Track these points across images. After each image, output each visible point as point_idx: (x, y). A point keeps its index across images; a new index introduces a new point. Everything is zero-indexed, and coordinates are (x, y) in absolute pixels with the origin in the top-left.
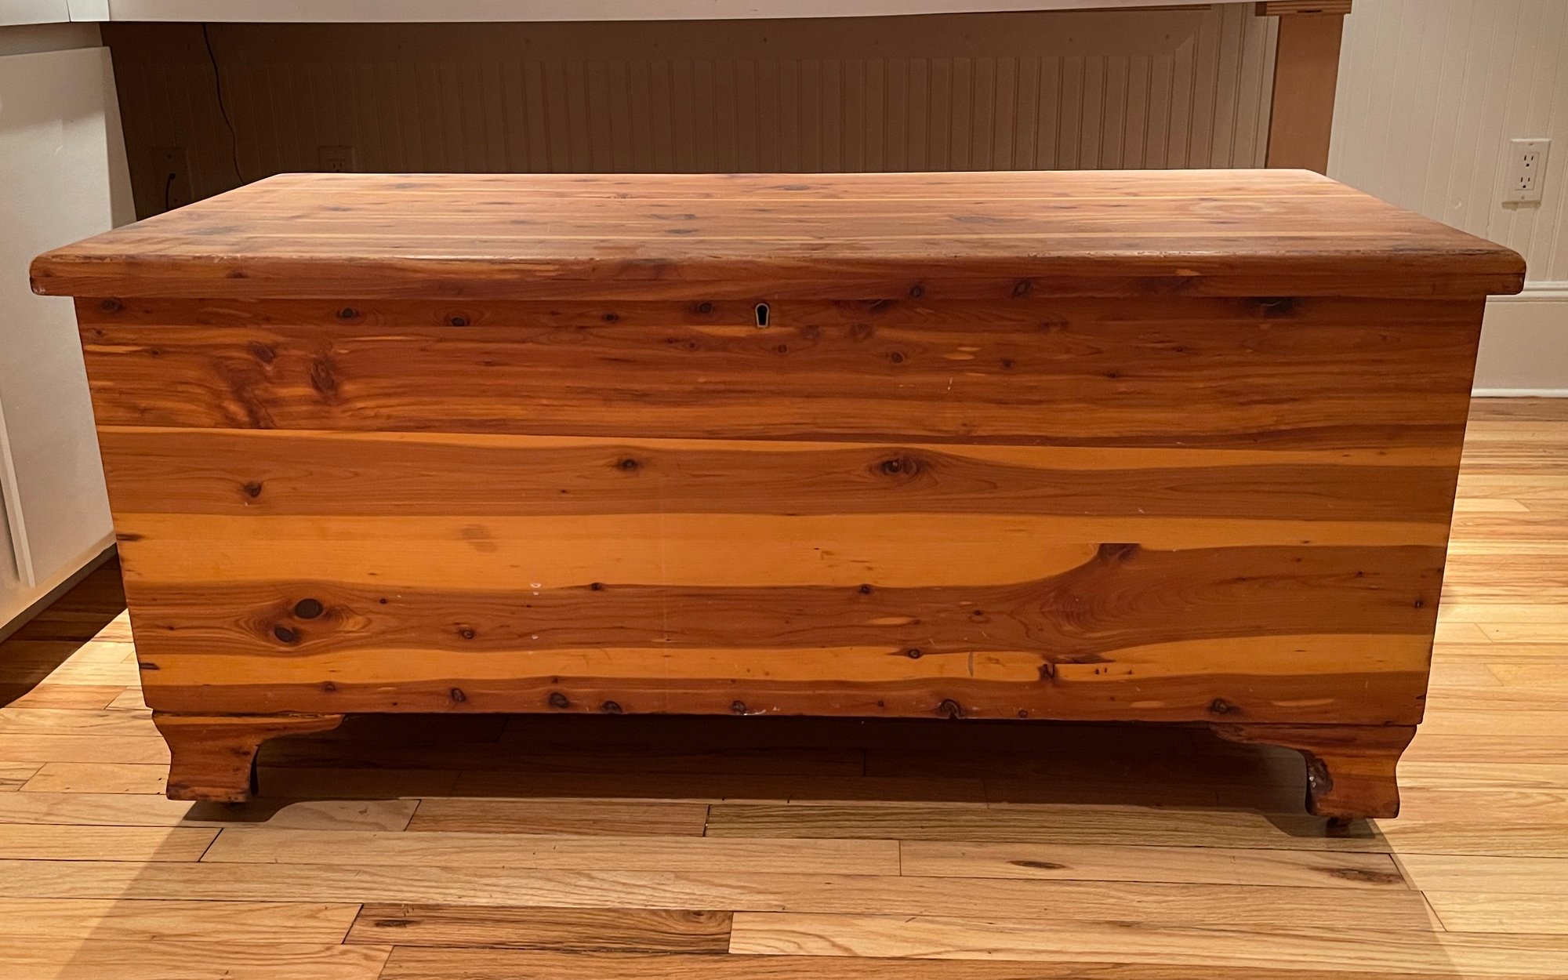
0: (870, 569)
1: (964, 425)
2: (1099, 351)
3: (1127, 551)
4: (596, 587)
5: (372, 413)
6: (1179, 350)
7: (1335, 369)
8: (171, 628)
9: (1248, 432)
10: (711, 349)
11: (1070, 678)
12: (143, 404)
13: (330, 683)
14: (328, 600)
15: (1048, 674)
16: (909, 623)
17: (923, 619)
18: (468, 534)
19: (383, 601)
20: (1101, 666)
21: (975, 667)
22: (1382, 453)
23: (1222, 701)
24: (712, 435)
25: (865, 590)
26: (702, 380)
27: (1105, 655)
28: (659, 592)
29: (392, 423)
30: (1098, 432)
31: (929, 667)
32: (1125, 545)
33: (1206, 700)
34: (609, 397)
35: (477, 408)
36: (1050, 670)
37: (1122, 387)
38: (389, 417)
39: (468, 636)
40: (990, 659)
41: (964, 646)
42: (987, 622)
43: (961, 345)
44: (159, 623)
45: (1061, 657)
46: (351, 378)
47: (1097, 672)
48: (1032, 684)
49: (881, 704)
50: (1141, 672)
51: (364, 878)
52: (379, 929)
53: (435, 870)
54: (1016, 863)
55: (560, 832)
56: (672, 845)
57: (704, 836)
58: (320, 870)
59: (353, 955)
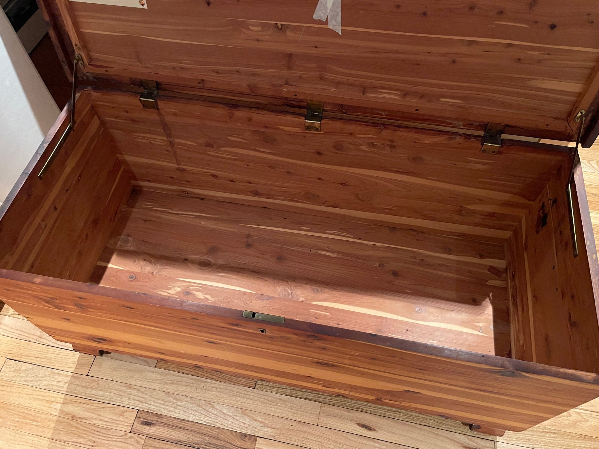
0: (311, 375)
2: (416, 365)
3: (416, 393)
4: (205, 356)
5: (103, 315)
8: (55, 333)
11: (387, 402)
14: (108, 339)
16: (326, 384)
17: (331, 384)
18: (154, 340)
19: (128, 343)
21: (351, 393)
23: (444, 416)
26: (238, 336)
27: (401, 402)
31: (333, 390)
39: (162, 353)
40: (357, 394)
41: (347, 390)
42: (357, 390)
45: (384, 399)
47: (398, 403)
48: (372, 400)
51: (140, 394)
52: (141, 426)
53: (163, 394)
54: (359, 425)
55: (207, 377)
56: (243, 392)
57: (255, 389)
58: (126, 386)
59: (132, 440)
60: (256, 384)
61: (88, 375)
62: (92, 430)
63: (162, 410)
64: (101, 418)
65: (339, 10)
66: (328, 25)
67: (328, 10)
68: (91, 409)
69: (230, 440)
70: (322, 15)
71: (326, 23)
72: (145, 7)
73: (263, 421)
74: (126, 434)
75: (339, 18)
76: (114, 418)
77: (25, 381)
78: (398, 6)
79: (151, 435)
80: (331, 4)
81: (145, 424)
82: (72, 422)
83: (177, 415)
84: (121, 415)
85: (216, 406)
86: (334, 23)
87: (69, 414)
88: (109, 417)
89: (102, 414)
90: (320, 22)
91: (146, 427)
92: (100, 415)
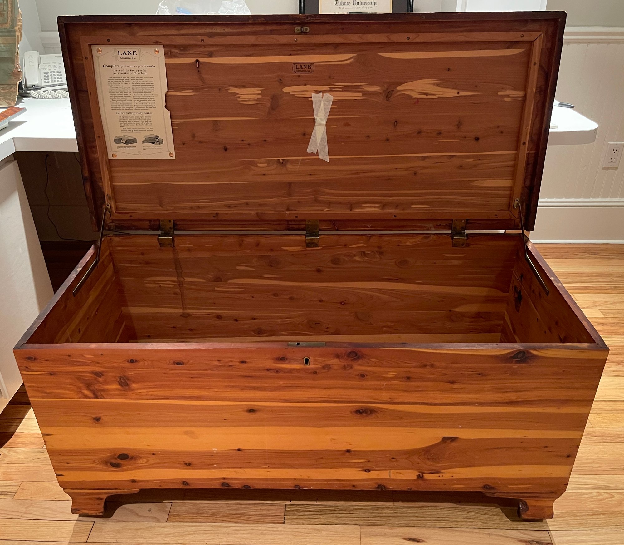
0: (350, 444)
1: (390, 398)
2: (446, 375)
3: (454, 439)
4: (239, 450)
5: (145, 394)
6: (479, 374)
7: (543, 381)
8: (68, 463)
9: (505, 401)
10: (285, 372)
11: (428, 478)
12: (48, 391)
13: (134, 480)
14: (130, 454)
15: (420, 477)
16: (366, 462)
17: (371, 460)
18: (186, 433)
19: (154, 454)
20: (441, 475)
21: (391, 475)
22: (559, 409)
23: (488, 485)
24: (285, 401)
25: (348, 451)
26: (281, 383)
27: (442, 471)
28: (265, 451)
29: (153, 397)
30: (445, 401)
31: (373, 475)
32: (453, 437)
33: (481, 485)
34: (242, 389)
35: (188, 392)
36: (421, 476)
37: (455, 386)
38: (152, 395)
39: (188, 465)
40: (397, 473)
41: (387, 468)
42: (397, 461)
43: (389, 372)
44: (62, 461)
45: (425, 472)
46: (134, 382)
47: (439, 476)
48: (414, 480)
49: (354, 486)
50: (456, 476)
54: (405, 539)
55: (228, 522)
56: (272, 529)
57: (284, 524)
60: (284, 519)
61: (87, 542)
65: (326, 144)
66: (318, 156)
67: (318, 145)
70: (314, 149)
71: (317, 154)
72: (174, 158)
75: (326, 150)
78: (368, 137)
80: (320, 140)
86: (322, 153)
90: (312, 154)
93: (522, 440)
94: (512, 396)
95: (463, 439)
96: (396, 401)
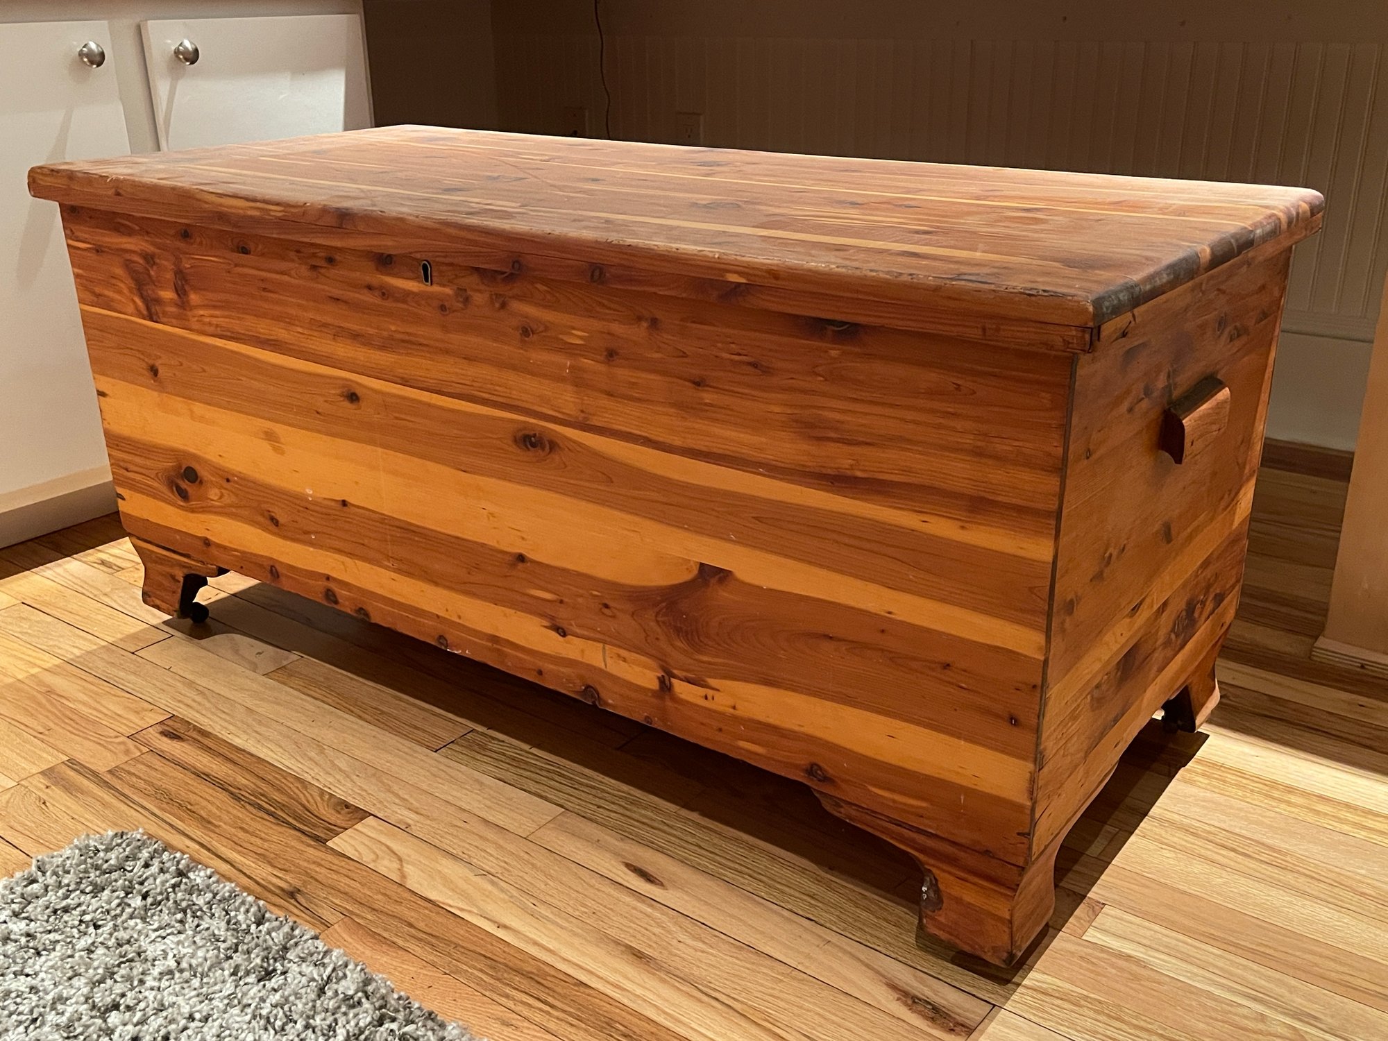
0: (523, 538)
1: (582, 411)
2: (685, 355)
3: (722, 575)
4: (344, 503)
5: (207, 320)
6: (755, 365)
8: (128, 470)
9: (824, 471)
10: (397, 300)
11: (683, 696)
13: (207, 539)
14: (199, 470)
15: (665, 686)
16: (555, 601)
17: (566, 600)
19: (228, 480)
20: (710, 693)
21: (608, 660)
23: (820, 768)
24: (405, 382)
25: (521, 558)
26: (393, 328)
27: (712, 682)
28: (384, 520)
29: (219, 331)
30: (691, 443)
31: (571, 648)
32: (721, 570)
33: (803, 761)
34: (339, 333)
35: (263, 329)
36: (667, 682)
37: (708, 397)
38: (217, 326)
39: (275, 524)
40: (619, 656)
41: (598, 636)
42: (614, 617)
43: (574, 328)
44: (122, 464)
45: (676, 672)
46: (196, 289)
47: (706, 698)
48: (654, 694)
49: (540, 673)
50: (745, 710)
51: (198, 698)
52: (159, 736)
53: (242, 709)
54: (628, 866)
55: (349, 712)
56: (405, 750)
57: (435, 752)
58: (184, 683)
59: (122, 747)
60: (444, 747)
61: (133, 653)
62: (64, 715)
63: (218, 728)
64: (98, 706)
68: (91, 691)
69: (308, 802)
73: (406, 797)
74: (117, 737)
76: (119, 712)
77: (20, 633)
79: (162, 751)
81: (166, 736)
82: (39, 696)
83: (238, 742)
84: (137, 713)
85: (329, 752)
87: (48, 686)
88: (112, 708)
89: (104, 702)
91: (165, 739)
92: (98, 702)
93: (884, 625)
94: (841, 458)
95: (743, 583)
96: (595, 421)
